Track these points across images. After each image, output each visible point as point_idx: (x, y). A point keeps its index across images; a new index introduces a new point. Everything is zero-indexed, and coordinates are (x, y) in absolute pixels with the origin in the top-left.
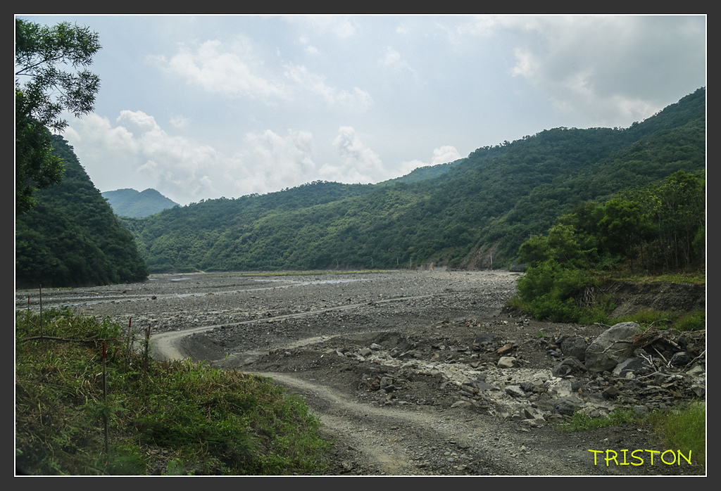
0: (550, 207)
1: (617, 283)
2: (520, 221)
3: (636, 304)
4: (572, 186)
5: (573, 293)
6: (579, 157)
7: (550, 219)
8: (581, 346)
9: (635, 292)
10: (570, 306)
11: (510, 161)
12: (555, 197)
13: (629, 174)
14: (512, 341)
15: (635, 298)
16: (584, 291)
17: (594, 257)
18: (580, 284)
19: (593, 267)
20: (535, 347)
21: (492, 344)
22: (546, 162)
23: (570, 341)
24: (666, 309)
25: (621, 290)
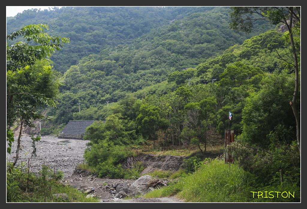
0: (98, 78)
1: (145, 155)
2: (69, 89)
3: (154, 167)
4: (117, 59)
5: (121, 160)
6: (124, 30)
7: (97, 89)
8: (126, 188)
9: (154, 160)
10: (119, 169)
11: (59, 28)
12: (101, 68)
13: (166, 52)
14: (91, 188)
15: (154, 164)
16: (127, 159)
17: (133, 136)
18: (125, 156)
19: (133, 143)
20: (103, 190)
21: (80, 190)
22: (94, 32)
23: (120, 185)
24: (168, 169)
25: (147, 159)
